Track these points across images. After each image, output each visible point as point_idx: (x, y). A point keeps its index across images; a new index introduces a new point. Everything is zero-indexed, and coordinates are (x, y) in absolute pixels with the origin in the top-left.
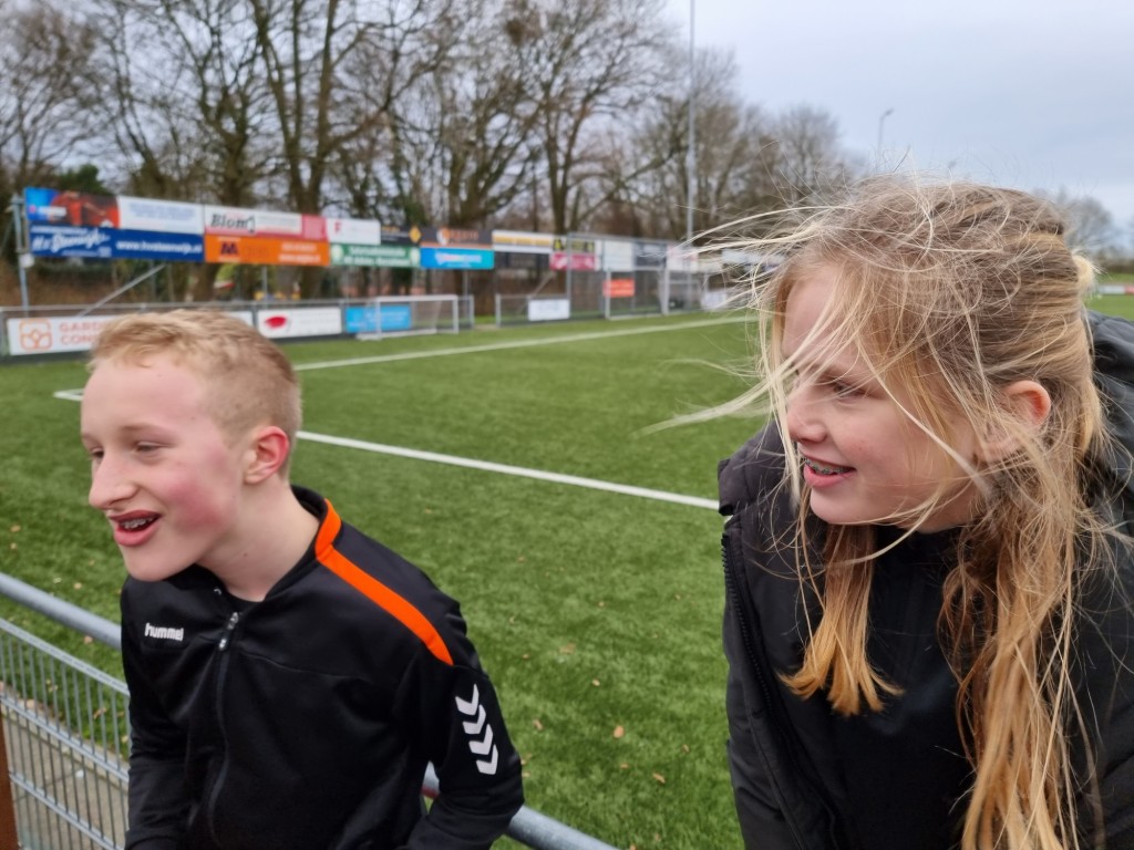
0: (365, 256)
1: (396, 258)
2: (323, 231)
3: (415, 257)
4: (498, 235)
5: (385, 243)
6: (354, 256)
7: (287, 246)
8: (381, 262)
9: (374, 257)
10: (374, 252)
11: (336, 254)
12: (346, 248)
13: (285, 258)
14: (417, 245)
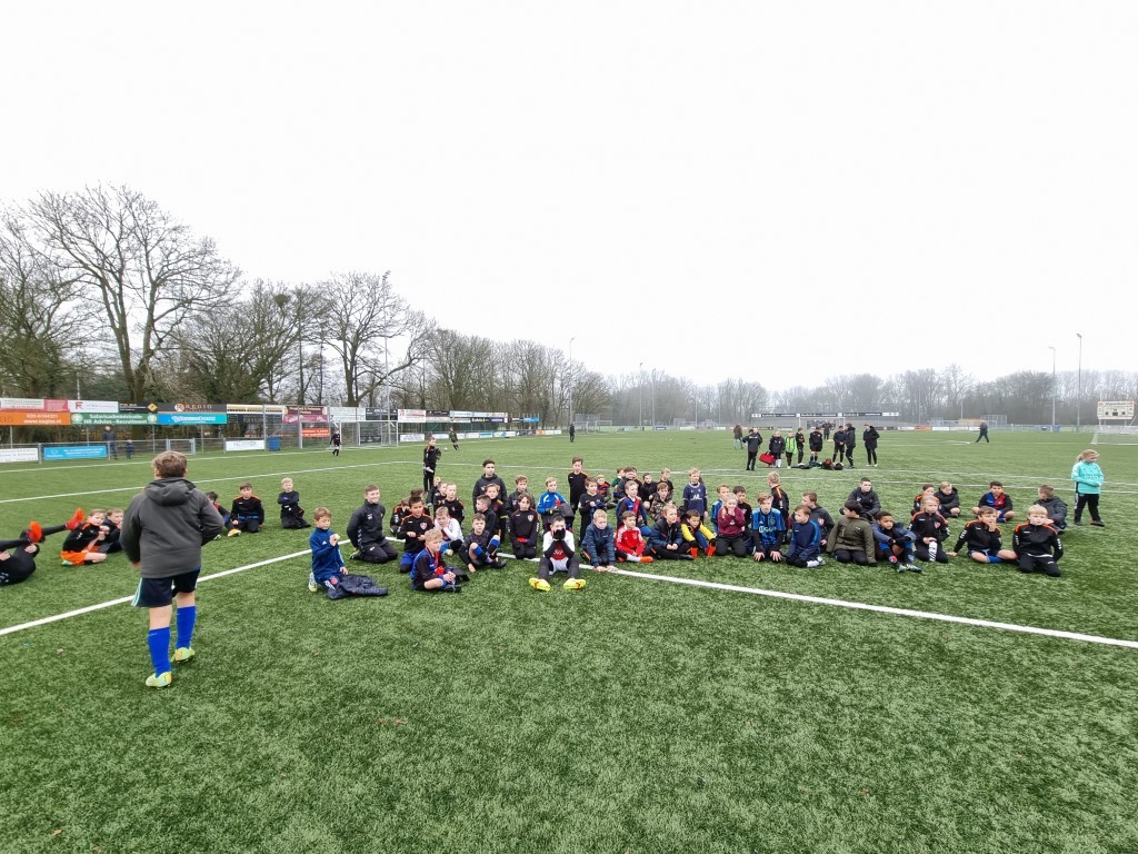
0: (103, 419)
1: (137, 419)
2: (66, 406)
3: (152, 419)
4: (229, 406)
5: (121, 412)
6: (93, 420)
7: (29, 415)
8: (118, 422)
9: (114, 420)
10: (114, 417)
11: (77, 419)
12: (86, 415)
13: (26, 422)
14: (155, 412)
